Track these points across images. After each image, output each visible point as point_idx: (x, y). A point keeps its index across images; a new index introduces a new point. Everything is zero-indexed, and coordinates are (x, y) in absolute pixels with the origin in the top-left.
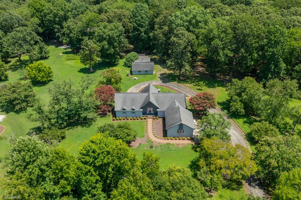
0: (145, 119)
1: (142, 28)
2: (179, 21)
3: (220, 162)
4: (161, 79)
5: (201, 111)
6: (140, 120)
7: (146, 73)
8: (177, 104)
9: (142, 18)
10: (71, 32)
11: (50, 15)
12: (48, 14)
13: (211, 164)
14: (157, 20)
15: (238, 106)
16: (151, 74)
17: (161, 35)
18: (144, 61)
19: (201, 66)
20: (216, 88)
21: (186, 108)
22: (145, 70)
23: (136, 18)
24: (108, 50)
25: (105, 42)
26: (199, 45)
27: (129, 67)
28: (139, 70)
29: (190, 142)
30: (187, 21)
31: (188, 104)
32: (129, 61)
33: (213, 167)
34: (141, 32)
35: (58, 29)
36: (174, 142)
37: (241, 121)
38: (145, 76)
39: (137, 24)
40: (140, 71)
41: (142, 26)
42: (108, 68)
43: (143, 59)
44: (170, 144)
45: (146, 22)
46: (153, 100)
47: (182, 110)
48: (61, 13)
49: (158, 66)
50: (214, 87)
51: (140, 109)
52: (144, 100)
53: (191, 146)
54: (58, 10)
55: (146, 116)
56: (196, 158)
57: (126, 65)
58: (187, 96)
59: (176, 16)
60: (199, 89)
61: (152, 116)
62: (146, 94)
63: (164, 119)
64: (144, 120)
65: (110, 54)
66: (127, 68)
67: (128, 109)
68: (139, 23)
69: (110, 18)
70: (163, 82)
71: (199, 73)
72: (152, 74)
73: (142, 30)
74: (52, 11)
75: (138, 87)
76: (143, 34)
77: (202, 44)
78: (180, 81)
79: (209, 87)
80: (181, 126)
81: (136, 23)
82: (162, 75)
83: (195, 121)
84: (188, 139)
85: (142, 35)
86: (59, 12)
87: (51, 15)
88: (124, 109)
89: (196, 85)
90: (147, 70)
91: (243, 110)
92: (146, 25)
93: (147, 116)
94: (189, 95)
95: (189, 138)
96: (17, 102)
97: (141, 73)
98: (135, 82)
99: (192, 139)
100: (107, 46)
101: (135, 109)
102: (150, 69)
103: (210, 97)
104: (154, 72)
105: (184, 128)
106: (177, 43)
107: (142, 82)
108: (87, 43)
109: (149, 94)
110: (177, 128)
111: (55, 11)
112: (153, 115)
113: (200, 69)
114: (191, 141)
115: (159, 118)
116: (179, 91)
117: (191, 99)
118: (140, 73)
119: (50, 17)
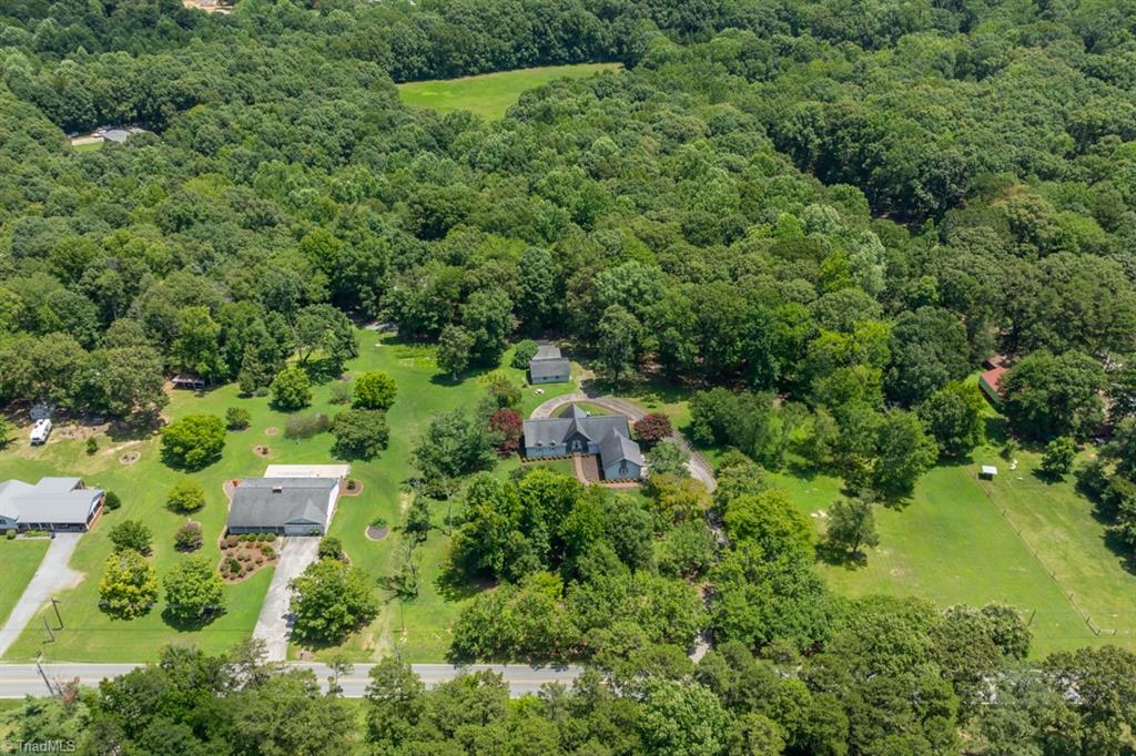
0: (570, 458)
1: (540, 293)
2: (611, 292)
3: (672, 498)
4: (585, 390)
5: (652, 440)
6: (563, 460)
7: (557, 379)
8: (617, 433)
9: (540, 276)
10: (404, 305)
11: (351, 268)
12: (348, 265)
13: (660, 501)
14: (570, 282)
15: (705, 431)
16: (566, 381)
17: (578, 310)
18: (550, 357)
19: (653, 360)
21: (630, 438)
22: (555, 374)
23: (528, 276)
24: (487, 342)
25: (483, 330)
26: (647, 335)
27: (522, 368)
29: (636, 484)
30: (624, 291)
31: (633, 432)
32: (523, 357)
33: (662, 504)
34: (541, 301)
35: (366, 292)
37: (711, 453)
38: (556, 386)
39: (531, 287)
40: (545, 378)
41: (541, 291)
43: (547, 354)
45: (549, 282)
46: (581, 429)
47: (624, 441)
48: (375, 262)
49: (575, 365)
50: (674, 401)
51: (562, 443)
52: (567, 429)
53: (639, 490)
55: (571, 453)
57: (515, 365)
58: (630, 419)
59: (604, 280)
60: (650, 407)
61: (580, 454)
62: (569, 421)
63: (598, 456)
64: (568, 460)
65: (491, 348)
66: (518, 370)
67: (545, 444)
68: (533, 284)
69: (485, 282)
70: (590, 396)
71: (648, 375)
73: (540, 296)
74: (355, 259)
76: (543, 304)
77: (650, 333)
78: (618, 393)
79: (667, 402)
80: (624, 462)
81: (529, 284)
82: (585, 382)
83: (643, 456)
84: (633, 481)
85: (540, 306)
86: (370, 260)
87: (354, 267)
88: (540, 445)
89: (645, 400)
90: (558, 374)
91: (712, 437)
92: (548, 288)
93: (573, 454)
94: (634, 417)
95: (635, 479)
96: (371, 442)
97: (548, 380)
98: (541, 399)
99: (640, 480)
100: (486, 337)
101: (554, 443)
102: (562, 372)
103: (663, 421)
104: (571, 378)
105: (628, 466)
106: (611, 333)
107: (553, 397)
108: (453, 334)
109: (574, 421)
110: (619, 466)
111: (363, 259)
112: (581, 451)
113: (653, 367)
114: (639, 484)
115: (591, 454)
116: (618, 410)
117: (636, 425)
118: (546, 381)
119: (351, 271)
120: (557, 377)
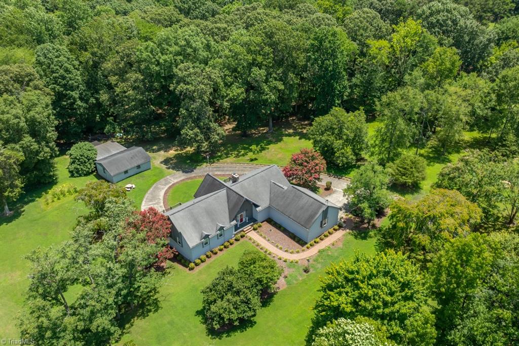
0: (242, 237)
1: (72, 91)
4: (174, 169)
6: (236, 244)
7: (140, 169)
9: (67, 70)
16: (148, 168)
18: (113, 152)
20: (268, 148)
23: (54, 75)
27: (89, 173)
28: (125, 169)
29: (342, 232)
32: (85, 162)
34: (75, 100)
36: (323, 245)
38: (143, 177)
39: (61, 86)
40: (126, 172)
41: (72, 88)
43: (107, 150)
44: (323, 250)
45: (77, 77)
51: (230, 222)
52: (226, 203)
53: (351, 237)
55: (241, 231)
56: (377, 247)
57: (78, 173)
61: (250, 227)
63: (271, 221)
64: (242, 240)
67: (212, 232)
68: (64, 82)
70: (186, 172)
73: (75, 94)
75: (154, 198)
80: (327, 210)
84: (335, 230)
88: (206, 237)
89: (238, 156)
90: (139, 163)
92: (79, 84)
93: (243, 231)
95: (336, 227)
97: (130, 173)
99: (340, 226)
101: (223, 226)
102: (142, 160)
105: (329, 213)
107: (150, 187)
109: (228, 188)
110: (321, 217)
112: (249, 223)
114: (343, 230)
115: (262, 223)
116: (227, 173)
118: (127, 175)
120: (139, 167)
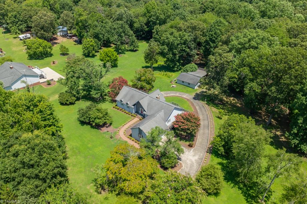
1: (213, 43)
7: (189, 85)
18: (197, 75)
22: (188, 82)
28: (183, 80)
38: (185, 88)
42: (165, 71)
43: (198, 73)
46: (144, 102)
54: (161, 14)
64: (132, 117)
67: (124, 102)
70: (194, 98)
72: (194, 89)
75: (167, 94)
80: (140, 131)
85: (211, 50)
86: (161, 16)
87: (155, 17)
90: (190, 82)
98: (170, 89)
101: (129, 104)
102: (192, 82)
104: (197, 88)
105: (143, 134)
109: (147, 96)
118: (183, 83)
